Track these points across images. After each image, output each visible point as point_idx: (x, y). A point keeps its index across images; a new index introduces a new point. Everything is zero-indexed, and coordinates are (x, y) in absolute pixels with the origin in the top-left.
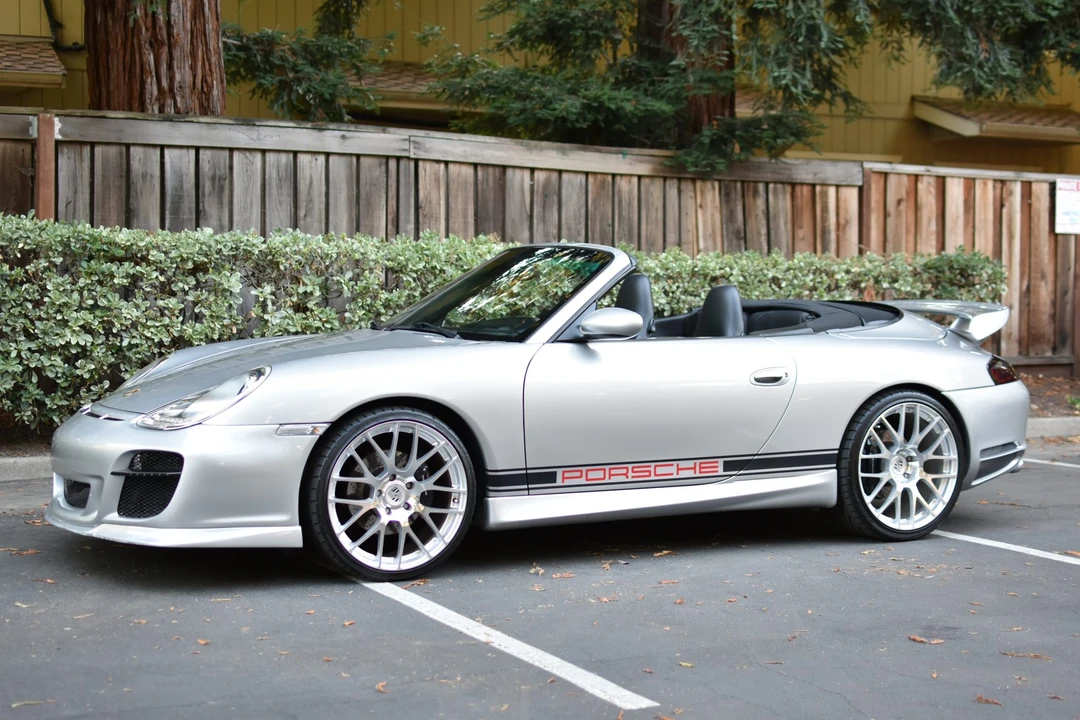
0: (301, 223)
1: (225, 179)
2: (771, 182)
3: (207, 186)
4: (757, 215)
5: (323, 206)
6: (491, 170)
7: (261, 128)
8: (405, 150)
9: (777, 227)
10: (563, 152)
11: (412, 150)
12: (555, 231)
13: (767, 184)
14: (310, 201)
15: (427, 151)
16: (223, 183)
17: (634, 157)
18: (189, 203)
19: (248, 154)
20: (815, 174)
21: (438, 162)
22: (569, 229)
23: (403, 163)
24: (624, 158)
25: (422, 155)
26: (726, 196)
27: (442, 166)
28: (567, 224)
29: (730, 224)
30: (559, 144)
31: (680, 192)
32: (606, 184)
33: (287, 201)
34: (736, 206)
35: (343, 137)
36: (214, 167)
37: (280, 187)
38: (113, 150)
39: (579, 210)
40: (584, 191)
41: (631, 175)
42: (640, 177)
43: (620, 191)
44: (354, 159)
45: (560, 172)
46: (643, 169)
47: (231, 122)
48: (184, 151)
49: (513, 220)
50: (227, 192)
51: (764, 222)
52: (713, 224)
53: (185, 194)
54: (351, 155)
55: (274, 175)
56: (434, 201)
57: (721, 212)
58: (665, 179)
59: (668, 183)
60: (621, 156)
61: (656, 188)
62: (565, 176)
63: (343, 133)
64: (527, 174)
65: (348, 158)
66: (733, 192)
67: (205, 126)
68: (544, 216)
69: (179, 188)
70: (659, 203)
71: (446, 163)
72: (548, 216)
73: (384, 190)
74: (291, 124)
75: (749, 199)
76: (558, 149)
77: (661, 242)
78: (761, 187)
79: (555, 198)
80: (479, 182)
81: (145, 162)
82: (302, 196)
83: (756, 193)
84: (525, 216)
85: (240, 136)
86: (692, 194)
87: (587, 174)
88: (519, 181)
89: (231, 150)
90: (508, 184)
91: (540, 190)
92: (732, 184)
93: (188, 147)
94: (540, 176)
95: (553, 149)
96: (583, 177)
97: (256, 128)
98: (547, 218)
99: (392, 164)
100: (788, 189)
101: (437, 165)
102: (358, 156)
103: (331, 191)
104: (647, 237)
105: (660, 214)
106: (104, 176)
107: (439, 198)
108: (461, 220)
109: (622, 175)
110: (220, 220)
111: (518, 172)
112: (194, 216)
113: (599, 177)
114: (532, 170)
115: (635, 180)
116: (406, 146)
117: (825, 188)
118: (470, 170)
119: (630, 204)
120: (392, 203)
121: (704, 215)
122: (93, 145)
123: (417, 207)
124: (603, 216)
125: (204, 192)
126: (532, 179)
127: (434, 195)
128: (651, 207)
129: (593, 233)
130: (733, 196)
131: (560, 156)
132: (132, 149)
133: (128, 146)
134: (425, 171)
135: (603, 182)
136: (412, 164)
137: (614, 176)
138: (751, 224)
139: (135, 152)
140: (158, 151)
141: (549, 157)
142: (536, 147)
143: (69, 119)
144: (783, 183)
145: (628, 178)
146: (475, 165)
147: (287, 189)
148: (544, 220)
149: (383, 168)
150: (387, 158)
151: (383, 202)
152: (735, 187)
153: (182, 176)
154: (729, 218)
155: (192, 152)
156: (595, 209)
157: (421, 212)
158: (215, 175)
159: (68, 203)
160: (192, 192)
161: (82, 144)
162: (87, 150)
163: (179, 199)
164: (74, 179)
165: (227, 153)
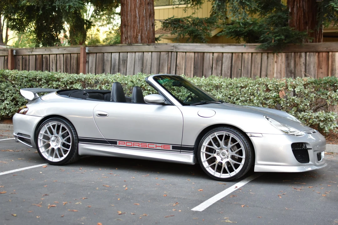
0: (144, 71)
2: (308, 52)
3: (121, 62)
4: (300, 65)
5: (150, 67)
6: (200, 54)
7: (133, 46)
8: (172, 49)
9: (310, 68)
10: (223, 46)
11: (174, 49)
12: (220, 72)
13: (306, 53)
14: (146, 65)
15: (179, 49)
16: (125, 61)
17: (248, 47)
18: (117, 67)
19: (131, 53)
20: (327, 48)
21: (183, 52)
22: (225, 71)
23: (173, 53)
24: (245, 47)
25: (177, 50)
26: (287, 58)
27: (184, 53)
28: (224, 69)
29: (288, 68)
30: (221, 44)
31: (268, 57)
32: (239, 56)
33: (140, 65)
34: (291, 61)
35: (155, 47)
36: (123, 57)
37: (139, 62)
38: (101, 54)
39: (229, 65)
40: (231, 59)
41: (249, 53)
42: (252, 53)
43: (244, 58)
44: (159, 53)
45: (223, 53)
46: (253, 50)
48: (116, 53)
49: (206, 69)
50: (126, 64)
51: (304, 67)
52: (281, 68)
53: (116, 64)
54: (158, 52)
55: (138, 58)
56: (181, 64)
57: (285, 64)
58: (262, 53)
59: (263, 54)
60: (243, 46)
61: (258, 57)
62: (224, 54)
63: (155, 46)
64: (211, 54)
65: (157, 53)
66: (290, 57)
67: (120, 47)
68: (216, 67)
69: (115, 63)
70: (259, 61)
71: (186, 52)
72: (218, 67)
73: (167, 61)
74: (141, 44)
75: (297, 59)
76: (221, 46)
77: (259, 75)
78: (303, 54)
79: (221, 62)
80: (196, 58)
81: (107, 57)
82: (144, 64)
83: (300, 56)
84: (210, 68)
85: (129, 49)
86: (272, 58)
87: (232, 53)
88: (208, 57)
89: (127, 52)
90: (205, 58)
91: (215, 59)
92: (290, 54)
93: (117, 52)
94: (216, 55)
95: (219, 46)
96: (231, 54)
97: (132, 46)
98: (217, 68)
99: (170, 53)
100: (317, 54)
101: (183, 53)
102: (160, 52)
103: (152, 62)
104: (254, 73)
105: (259, 66)
106: (98, 61)
107: (183, 63)
108: (189, 69)
109: (245, 53)
110: (124, 71)
111: (208, 54)
112: (118, 70)
113: (237, 54)
114: (213, 53)
115: (250, 54)
116: (172, 48)
117: (334, 53)
118: (193, 54)
119: (248, 63)
120: (169, 65)
121: (277, 65)
122: (96, 53)
123: (176, 65)
124: (237, 67)
125: (120, 64)
126: (213, 56)
127: (182, 62)
128: (256, 63)
129: (234, 72)
130: (290, 58)
131: (221, 48)
132: (105, 54)
133: (104, 53)
134: (179, 55)
135: (238, 56)
136: (176, 53)
137: (242, 53)
138: (298, 68)
140: (110, 54)
141: (217, 48)
142: (213, 46)
143: (91, 47)
144: (313, 52)
145: (247, 54)
146: (195, 52)
147: (140, 62)
148: (216, 69)
149: (167, 55)
150: (168, 52)
151: (167, 65)
152: (291, 55)
153: (115, 60)
154: (288, 65)
155: (118, 54)
156: (235, 65)
157: (177, 67)
158: (123, 59)
159: (91, 68)
160: (118, 64)
161: (94, 53)
162: (95, 54)
163: (114, 66)
164: (92, 62)
165: (126, 53)
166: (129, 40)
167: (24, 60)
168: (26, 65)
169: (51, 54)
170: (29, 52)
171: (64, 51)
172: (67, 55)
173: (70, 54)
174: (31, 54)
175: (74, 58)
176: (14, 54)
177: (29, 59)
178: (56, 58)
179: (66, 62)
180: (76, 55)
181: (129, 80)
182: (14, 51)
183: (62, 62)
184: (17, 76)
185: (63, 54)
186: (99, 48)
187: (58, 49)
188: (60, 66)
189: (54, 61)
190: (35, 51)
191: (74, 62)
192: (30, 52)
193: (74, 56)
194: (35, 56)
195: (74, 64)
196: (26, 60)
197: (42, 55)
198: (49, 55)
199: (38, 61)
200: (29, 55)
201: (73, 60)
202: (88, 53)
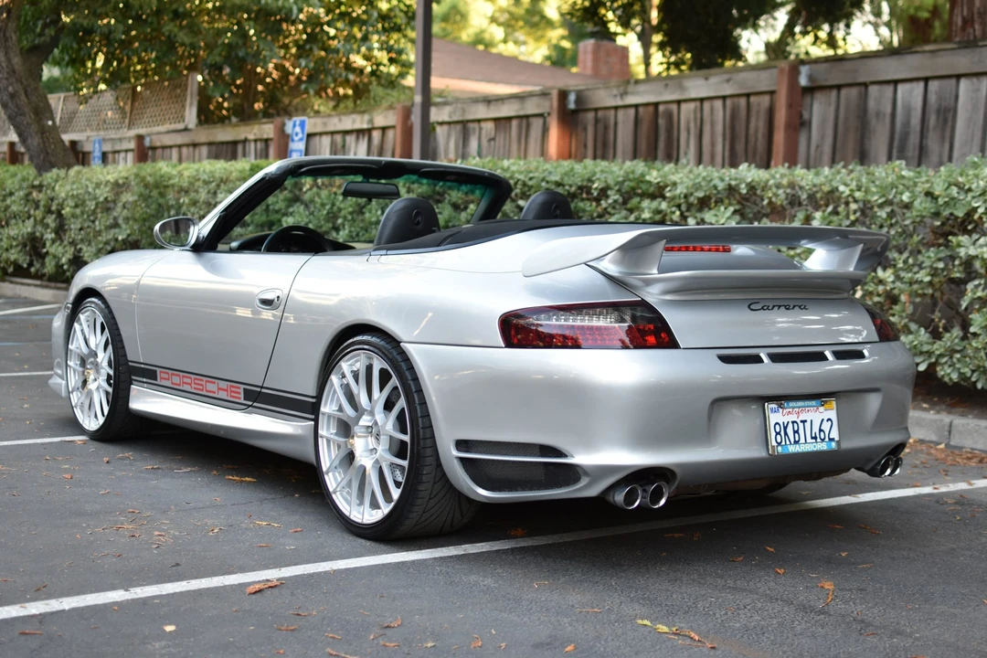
1: (949, 111)
3: (932, 120)
7: (983, 49)
16: (947, 115)
18: (914, 140)
19: (975, 80)
36: (940, 98)
38: (854, 91)
47: (954, 46)
48: (914, 84)
50: (950, 123)
53: (912, 129)
67: (928, 55)
69: (907, 123)
81: (878, 100)
85: (964, 60)
89: (958, 77)
93: (918, 79)
97: (978, 50)
106: (845, 118)
110: (940, 157)
112: (917, 153)
122: (839, 87)
125: (928, 127)
132: (870, 88)
133: (865, 85)
139: (873, 90)
140: (892, 86)
143: (818, 66)
153: (910, 109)
155: (921, 84)
158: (940, 105)
159: (818, 147)
160: (918, 128)
161: (831, 87)
162: (834, 93)
163: (905, 136)
164: (823, 122)
165: (953, 81)
166: (977, 27)
167: (600, 126)
168: (605, 145)
169: (686, 101)
170: (615, 96)
171: (726, 85)
172: (736, 100)
173: (748, 95)
174: (620, 103)
175: (758, 112)
176: (572, 106)
177: (616, 124)
178: (699, 115)
179: (733, 128)
180: (766, 100)
181: (918, 189)
182: (572, 97)
183: (719, 128)
184: (531, 179)
185: (724, 98)
186: (847, 65)
187: (707, 79)
188: (713, 144)
189: (692, 125)
190: (633, 93)
191: (758, 124)
192: (619, 98)
193: (759, 104)
194: (632, 111)
195: (760, 136)
196: (606, 128)
197: (656, 105)
198: (679, 102)
199: (644, 128)
200: (616, 108)
201: (757, 120)
202: (810, 90)
